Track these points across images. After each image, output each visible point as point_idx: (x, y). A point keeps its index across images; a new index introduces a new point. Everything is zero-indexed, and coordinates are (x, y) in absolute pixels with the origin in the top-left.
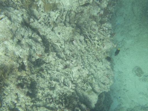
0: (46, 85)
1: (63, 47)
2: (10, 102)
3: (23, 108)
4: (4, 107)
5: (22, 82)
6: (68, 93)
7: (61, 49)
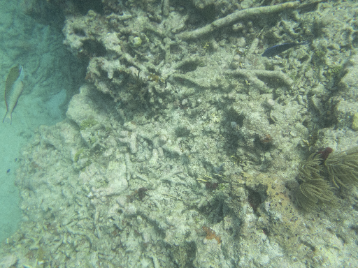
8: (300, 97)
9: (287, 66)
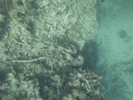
0: (42, 27)
5: (22, 20)
8: (11, 36)
9: (16, 46)
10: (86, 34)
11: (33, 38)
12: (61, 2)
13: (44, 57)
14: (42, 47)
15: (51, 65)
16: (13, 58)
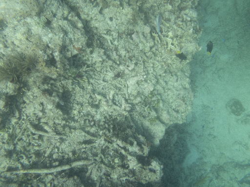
0: (86, 99)
1: (116, 43)
2: (31, 114)
3: (50, 127)
4: (23, 120)
5: (50, 88)
6: (118, 118)
7: (112, 45)
10: (168, 112)
11: (66, 122)
12: (125, 56)
13: (83, 161)
14: (82, 139)
15: (96, 179)
16: (21, 163)
